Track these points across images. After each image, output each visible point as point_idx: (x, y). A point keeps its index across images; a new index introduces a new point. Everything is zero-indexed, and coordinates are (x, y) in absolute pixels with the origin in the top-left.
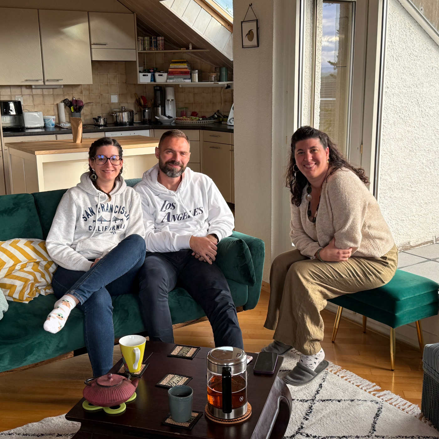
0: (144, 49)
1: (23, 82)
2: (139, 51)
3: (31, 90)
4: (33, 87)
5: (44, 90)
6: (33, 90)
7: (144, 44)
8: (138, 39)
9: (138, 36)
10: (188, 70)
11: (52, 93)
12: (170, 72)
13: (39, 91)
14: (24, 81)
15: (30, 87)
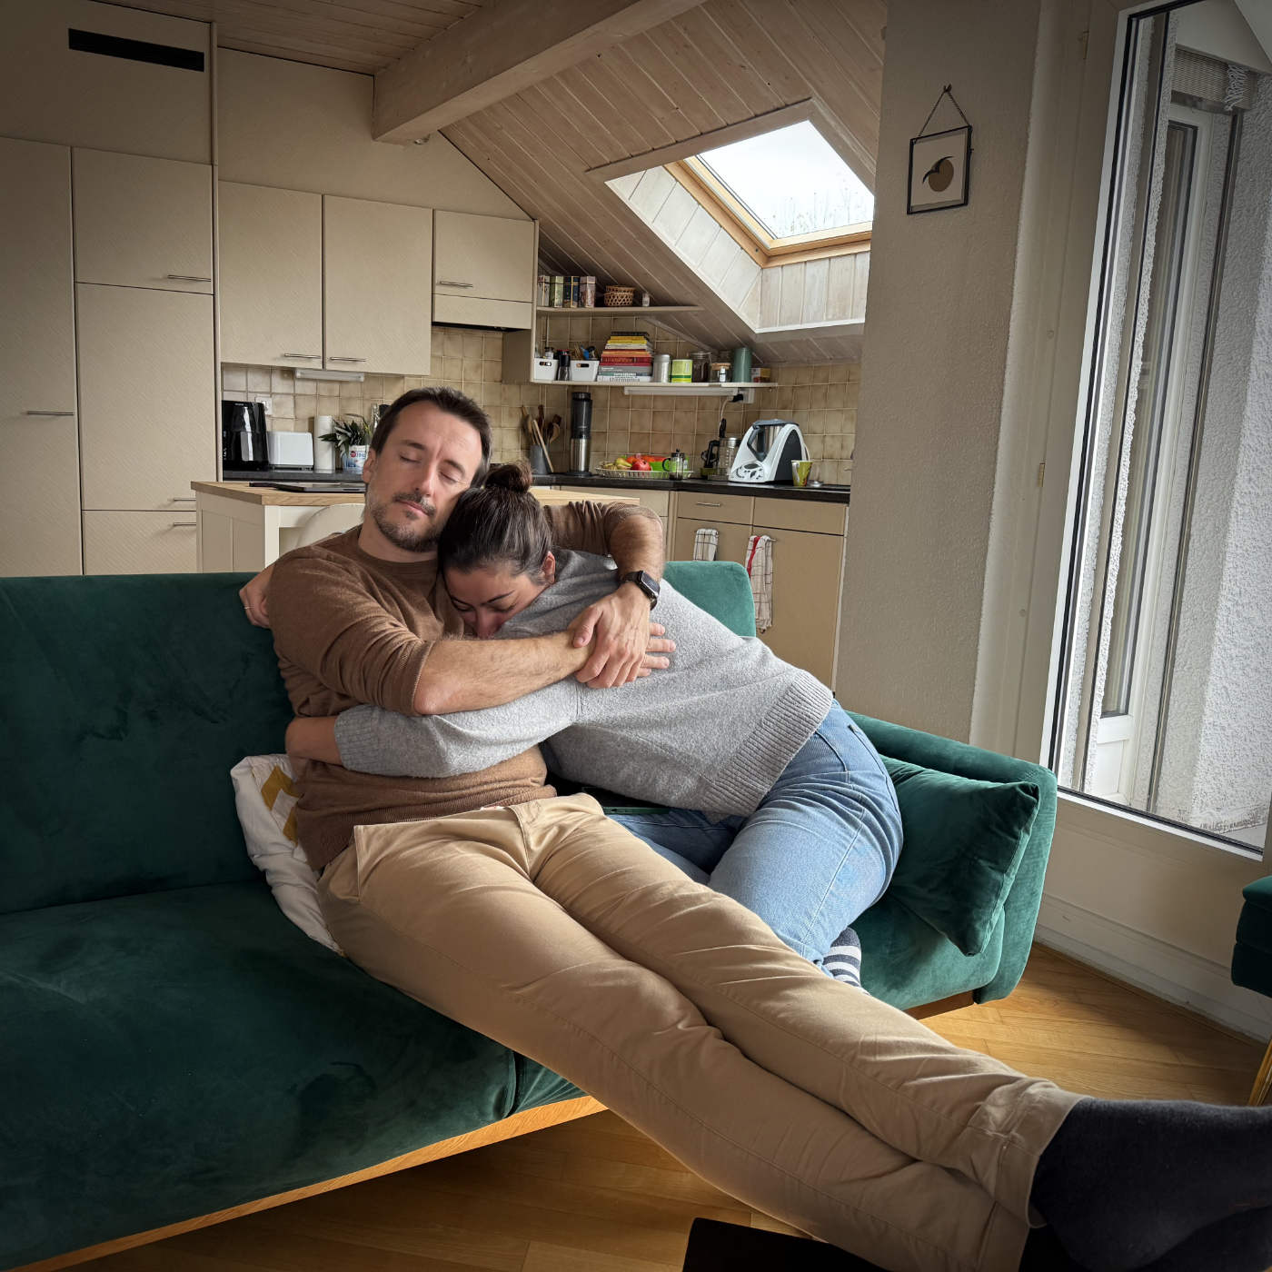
0: (551, 304)
1: (275, 359)
2: (539, 308)
3: (291, 382)
4: (298, 375)
5: (322, 385)
6: (298, 384)
7: (551, 293)
8: (539, 279)
9: (539, 273)
10: (648, 354)
11: (337, 393)
12: (604, 358)
13: (309, 388)
14: (279, 356)
15: (289, 373)
